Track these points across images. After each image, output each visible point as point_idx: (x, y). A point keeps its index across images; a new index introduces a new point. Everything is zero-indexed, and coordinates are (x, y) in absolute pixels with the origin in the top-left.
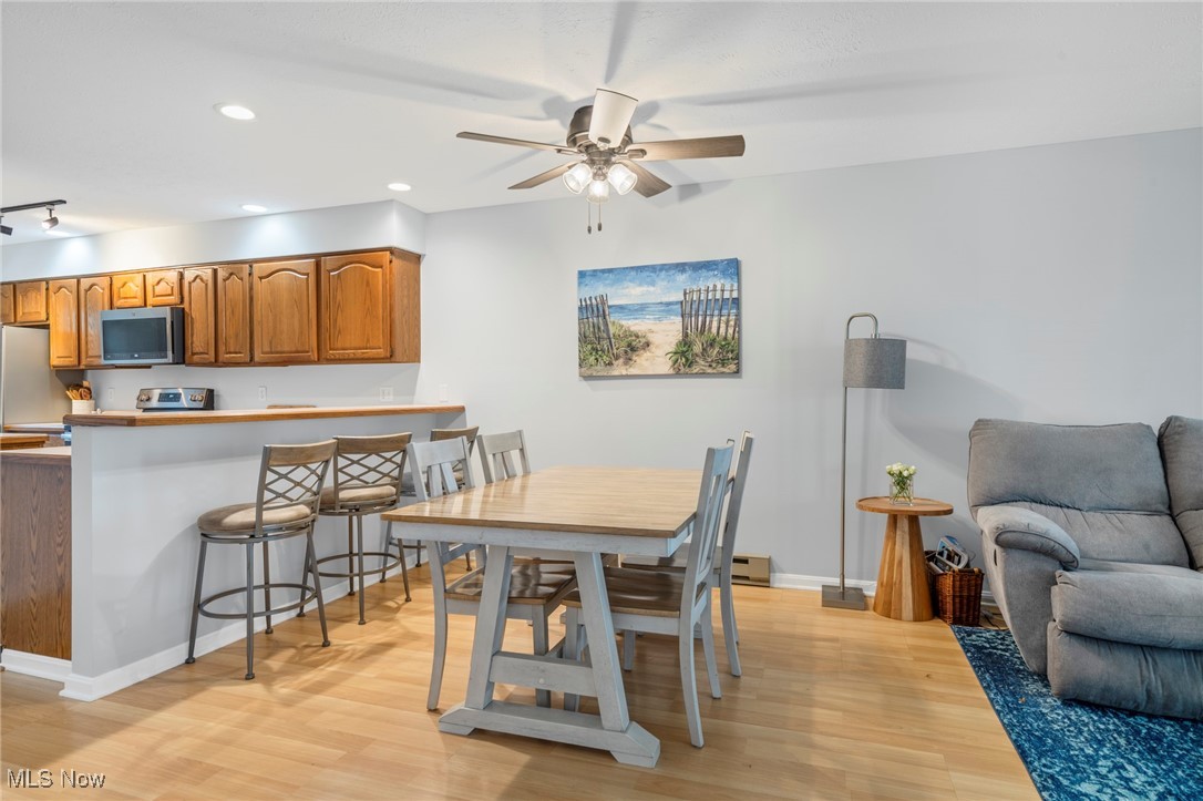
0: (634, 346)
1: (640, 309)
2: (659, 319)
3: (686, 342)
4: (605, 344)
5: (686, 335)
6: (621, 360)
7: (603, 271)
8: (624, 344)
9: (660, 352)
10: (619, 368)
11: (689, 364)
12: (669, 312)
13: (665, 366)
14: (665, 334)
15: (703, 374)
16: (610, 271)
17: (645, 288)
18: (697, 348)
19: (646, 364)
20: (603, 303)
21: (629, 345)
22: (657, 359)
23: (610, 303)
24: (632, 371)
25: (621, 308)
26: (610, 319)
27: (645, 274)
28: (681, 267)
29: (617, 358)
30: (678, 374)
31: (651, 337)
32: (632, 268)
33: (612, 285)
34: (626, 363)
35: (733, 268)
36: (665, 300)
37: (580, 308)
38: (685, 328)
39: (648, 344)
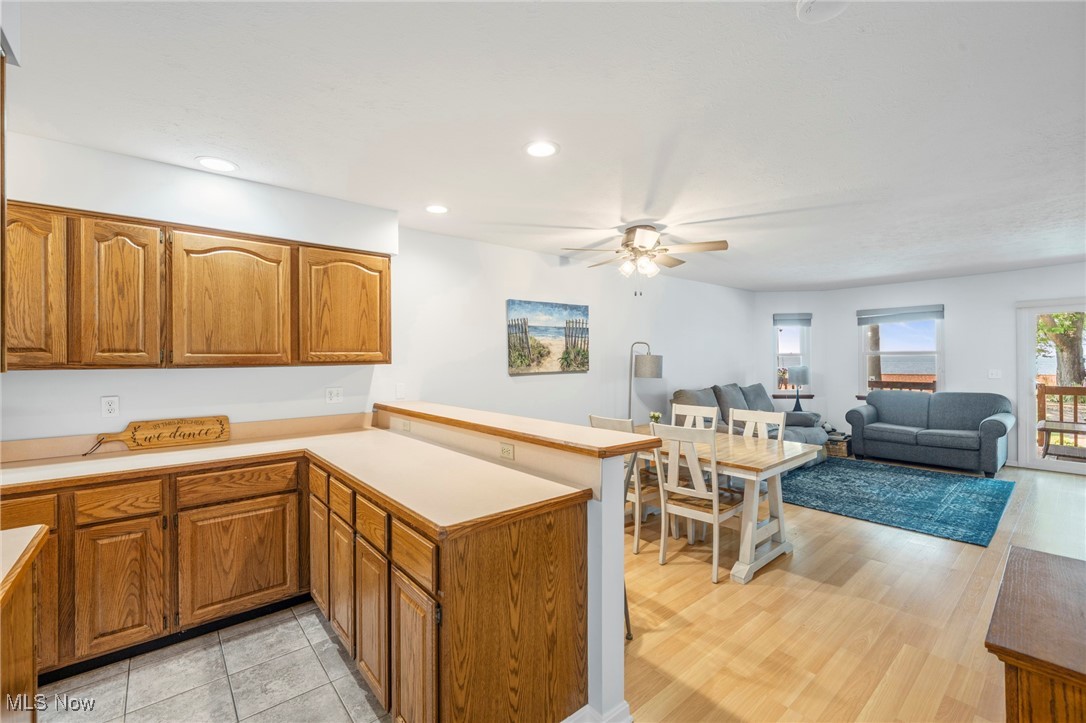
0: (542, 354)
1: (545, 330)
2: (554, 337)
3: (567, 352)
4: (526, 351)
5: (567, 348)
6: (535, 363)
7: (525, 302)
8: (536, 352)
9: (555, 358)
10: (534, 369)
11: (569, 365)
12: (559, 333)
13: (557, 368)
14: (557, 346)
15: (575, 372)
16: (529, 303)
17: (547, 317)
18: (572, 356)
19: (548, 365)
20: (525, 323)
21: (539, 353)
22: (553, 363)
23: (529, 324)
24: (542, 370)
25: (535, 328)
26: (530, 335)
27: (548, 308)
28: (565, 307)
29: (533, 362)
30: (563, 372)
31: (551, 349)
32: (541, 303)
33: (530, 312)
34: (538, 365)
35: (584, 310)
36: (558, 325)
37: (509, 326)
38: (567, 344)
39: (549, 353)
